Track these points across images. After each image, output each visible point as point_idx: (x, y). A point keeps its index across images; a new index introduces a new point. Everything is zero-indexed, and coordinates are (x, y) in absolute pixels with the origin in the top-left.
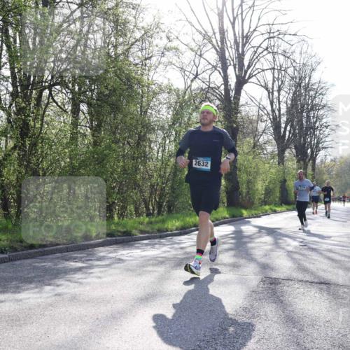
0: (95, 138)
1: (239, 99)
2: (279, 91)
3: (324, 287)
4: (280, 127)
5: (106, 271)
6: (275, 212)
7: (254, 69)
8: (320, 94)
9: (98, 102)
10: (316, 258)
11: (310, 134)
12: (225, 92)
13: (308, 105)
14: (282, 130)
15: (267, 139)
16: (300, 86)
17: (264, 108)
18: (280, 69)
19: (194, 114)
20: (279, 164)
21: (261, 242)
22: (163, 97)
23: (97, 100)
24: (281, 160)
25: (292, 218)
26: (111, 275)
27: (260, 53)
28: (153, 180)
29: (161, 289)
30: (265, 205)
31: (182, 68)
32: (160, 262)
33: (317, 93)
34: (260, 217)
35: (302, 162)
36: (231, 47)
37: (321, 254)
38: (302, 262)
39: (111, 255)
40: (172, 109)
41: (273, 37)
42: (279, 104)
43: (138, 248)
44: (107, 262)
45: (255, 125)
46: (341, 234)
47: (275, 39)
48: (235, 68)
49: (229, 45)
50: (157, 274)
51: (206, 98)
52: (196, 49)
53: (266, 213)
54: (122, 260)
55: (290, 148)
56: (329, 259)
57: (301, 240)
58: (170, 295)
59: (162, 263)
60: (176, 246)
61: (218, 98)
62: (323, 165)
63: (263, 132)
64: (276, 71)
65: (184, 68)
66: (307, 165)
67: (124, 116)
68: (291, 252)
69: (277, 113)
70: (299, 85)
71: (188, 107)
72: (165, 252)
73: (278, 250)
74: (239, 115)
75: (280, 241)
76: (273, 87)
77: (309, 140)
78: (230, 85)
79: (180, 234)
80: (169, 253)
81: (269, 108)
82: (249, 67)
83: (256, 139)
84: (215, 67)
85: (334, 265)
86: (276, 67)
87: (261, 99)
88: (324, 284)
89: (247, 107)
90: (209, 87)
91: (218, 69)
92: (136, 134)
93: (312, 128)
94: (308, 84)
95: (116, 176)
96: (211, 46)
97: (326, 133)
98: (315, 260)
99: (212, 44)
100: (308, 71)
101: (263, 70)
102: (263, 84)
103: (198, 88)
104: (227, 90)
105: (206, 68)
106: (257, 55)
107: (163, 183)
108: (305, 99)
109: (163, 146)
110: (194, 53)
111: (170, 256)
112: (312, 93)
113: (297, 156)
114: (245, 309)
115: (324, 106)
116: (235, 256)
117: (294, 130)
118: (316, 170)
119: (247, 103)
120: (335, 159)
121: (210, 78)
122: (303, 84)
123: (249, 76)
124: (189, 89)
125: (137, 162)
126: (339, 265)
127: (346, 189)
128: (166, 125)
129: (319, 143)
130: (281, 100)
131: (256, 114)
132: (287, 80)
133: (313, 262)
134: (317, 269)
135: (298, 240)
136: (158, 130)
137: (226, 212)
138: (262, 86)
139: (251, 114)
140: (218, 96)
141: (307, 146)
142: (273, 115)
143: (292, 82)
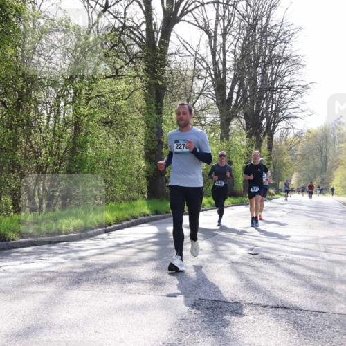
1: (167, 45)
2: (224, 34)
3: (282, 312)
4: (224, 87)
8: (282, 42)
10: (271, 272)
11: (267, 96)
12: (147, 34)
13: (265, 56)
14: (228, 91)
15: (206, 104)
16: (255, 29)
17: (203, 59)
18: (227, 4)
20: (222, 138)
24: (226, 134)
25: (239, 215)
28: (41, 160)
29: (48, 318)
32: (48, 278)
33: (277, 39)
35: (254, 138)
37: (278, 266)
38: (251, 278)
42: (224, 54)
43: (16, 259)
45: (189, 83)
46: (307, 238)
50: (42, 296)
51: (120, 41)
55: (238, 117)
56: (290, 273)
57: (251, 247)
58: (61, 327)
59: (51, 280)
60: (73, 255)
61: (137, 43)
62: (283, 142)
63: (200, 94)
64: (221, 6)
66: (261, 141)
68: (237, 263)
69: (221, 66)
72: (56, 264)
73: (218, 260)
74: (166, 68)
75: (222, 248)
76: (216, 29)
77: (264, 106)
78: (155, 24)
79: (80, 238)
80: (62, 266)
81: (210, 59)
83: (191, 103)
85: (297, 281)
87: (198, 46)
88: (281, 308)
89: (178, 57)
90: (124, 24)
92: (15, 90)
93: (269, 89)
94: (266, 27)
97: (289, 96)
98: (270, 275)
100: (266, 8)
101: (203, 4)
102: (201, 24)
103: (108, 28)
104: (150, 31)
107: (55, 164)
108: (260, 48)
109: (56, 110)
111: (63, 270)
112: (271, 39)
113: (248, 128)
115: (287, 59)
116: (157, 268)
117: (245, 91)
118: (274, 149)
119: (178, 51)
120: (300, 133)
121: (125, 13)
122: (258, 26)
123: (182, 12)
124: (95, 28)
125: (16, 132)
126: (303, 282)
127: (315, 177)
128: (61, 79)
129: (278, 111)
130: (226, 48)
131: (190, 67)
132: (236, 19)
133: (267, 278)
134: (273, 288)
135: (247, 246)
136: (48, 86)
137: (146, 207)
138: (201, 28)
139: (183, 67)
140: (137, 40)
141: (262, 114)
142: (215, 70)
143: (242, 23)
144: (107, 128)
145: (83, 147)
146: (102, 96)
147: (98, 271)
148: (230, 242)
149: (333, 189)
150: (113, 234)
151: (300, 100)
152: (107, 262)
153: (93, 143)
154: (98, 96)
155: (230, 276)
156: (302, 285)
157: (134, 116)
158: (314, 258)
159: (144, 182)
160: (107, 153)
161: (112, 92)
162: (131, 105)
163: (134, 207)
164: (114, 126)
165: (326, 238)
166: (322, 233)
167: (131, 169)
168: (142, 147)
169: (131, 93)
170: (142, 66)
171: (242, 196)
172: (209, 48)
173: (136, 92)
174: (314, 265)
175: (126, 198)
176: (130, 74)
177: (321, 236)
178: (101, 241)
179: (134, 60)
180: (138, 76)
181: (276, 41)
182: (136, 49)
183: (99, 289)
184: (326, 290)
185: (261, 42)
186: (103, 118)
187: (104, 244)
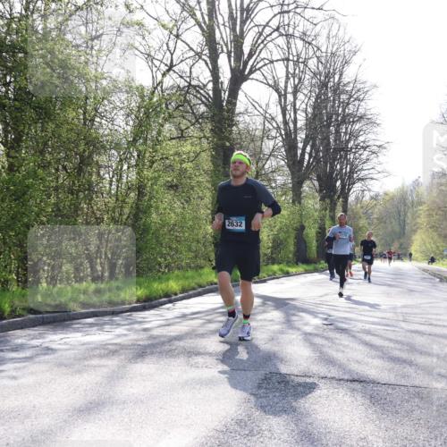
0: (11, 160)
1: (235, 104)
2: (295, 93)
3: (357, 386)
4: (295, 147)
5: (24, 367)
6: (287, 274)
7: (259, 59)
8: (355, 100)
9: (17, 103)
10: (347, 343)
11: (340, 158)
12: (214, 94)
13: (338, 115)
14: (299, 152)
15: (276, 165)
16: (327, 87)
17: (273, 119)
18: (298, 61)
19: (167, 126)
20: (293, 202)
21: (265, 320)
22: (119, 98)
23: (15, 100)
24: (297, 197)
26: (32, 373)
27: (268, 36)
29: (111, 393)
30: (273, 264)
31: (149, 55)
32: (111, 351)
33: (351, 97)
34: (264, 281)
35: (328, 201)
36: (224, 25)
37: (354, 336)
38: (325, 350)
39: (35, 342)
40: (133, 116)
41: (288, 12)
42: (295, 113)
43: (77, 330)
44: (28, 353)
45: (259, 143)
47: (291, 14)
48: (229, 57)
49: (221, 21)
51: (186, 101)
52: (171, 26)
53: (273, 277)
54: (52, 349)
55: (311, 179)
56: (367, 344)
57: (325, 317)
58: (124, 403)
59: (114, 353)
60: (136, 326)
61: (203, 102)
62: (359, 205)
63: (270, 155)
64: (291, 63)
65: (152, 54)
66: (335, 204)
67: (57, 126)
68: (310, 334)
69: (291, 125)
70: (324, 85)
71: (158, 115)
72: (119, 336)
73: (290, 331)
74: (234, 128)
75: (294, 318)
76: (286, 87)
77: (338, 167)
78: (222, 83)
79: (144, 309)
80: (125, 338)
81: (280, 118)
82: (250, 55)
83: (260, 164)
84: (199, 55)
85: (374, 353)
86: (291, 58)
87: (267, 105)
89: (246, 117)
90: (190, 84)
91: (203, 57)
92: (76, 154)
93: (343, 149)
94: (339, 84)
95: (45, 219)
96: (192, 22)
97: (364, 157)
98: (345, 346)
99: (196, 20)
100: (338, 65)
101: (272, 62)
102: (271, 82)
103: (172, 88)
104: (217, 91)
105: (186, 56)
106: (262, 38)
108: (333, 106)
109: (118, 173)
110: (167, 32)
111: (126, 343)
112: (344, 97)
113: (321, 191)
114: (239, 422)
115: (361, 118)
117: (317, 151)
119: (246, 110)
120: (377, 196)
121: (191, 72)
122: (331, 84)
123: (251, 70)
124: (159, 88)
125: (77, 198)
126: (380, 354)
127: (393, 241)
128: (124, 141)
129: (353, 173)
130: (297, 107)
131: (260, 127)
132: (307, 77)
133: (343, 349)
134: (348, 360)
135: (321, 316)
136: (110, 149)
137: (214, 275)
138: (270, 86)
139: (252, 127)
140: (204, 99)
141: (337, 175)
142: (285, 130)
143: (314, 81)
144: (172, 192)
145: (147, 212)
146: (167, 158)
147: (163, 343)
148: (303, 312)
149: (411, 255)
150: (179, 304)
151: (375, 160)
152: (172, 334)
153: (157, 208)
154: (162, 159)
155: (302, 348)
156: (380, 357)
157: (200, 179)
158: (393, 329)
159: (211, 248)
160: (173, 218)
161: (177, 154)
162: (197, 167)
163: (200, 275)
164: (180, 190)
165: (404, 307)
166: (400, 301)
167: (197, 235)
168: (209, 212)
169: (197, 155)
170: (208, 126)
171: (315, 263)
172: (279, 106)
173: (203, 154)
174: (392, 336)
175: (192, 265)
176: (195, 135)
177: (399, 304)
178: (166, 311)
179: (200, 120)
180: (205, 137)
181: (349, 99)
182: (203, 108)
183: (164, 362)
184: (405, 361)
185: (334, 100)
186: (168, 182)
187: (169, 315)
